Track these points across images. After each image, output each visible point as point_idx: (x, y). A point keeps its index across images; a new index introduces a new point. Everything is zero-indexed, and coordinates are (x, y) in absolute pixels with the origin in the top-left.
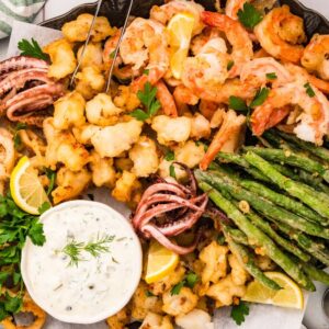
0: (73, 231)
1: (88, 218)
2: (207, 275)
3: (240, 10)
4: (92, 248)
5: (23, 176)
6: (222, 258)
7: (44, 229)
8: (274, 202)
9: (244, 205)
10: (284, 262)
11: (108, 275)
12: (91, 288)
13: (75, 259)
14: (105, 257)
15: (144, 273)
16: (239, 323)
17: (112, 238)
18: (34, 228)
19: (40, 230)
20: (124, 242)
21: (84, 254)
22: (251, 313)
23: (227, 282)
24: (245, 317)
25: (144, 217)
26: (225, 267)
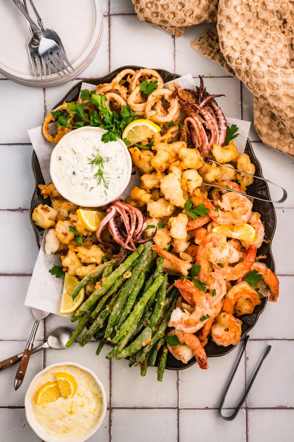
0: (111, 161)
1: (120, 171)
2: (82, 250)
3: (258, 272)
4: (100, 173)
5: (148, 127)
6: (93, 260)
7: (112, 142)
8: (130, 294)
9: (128, 275)
10: (91, 301)
11: (82, 184)
12: (74, 173)
13: (93, 162)
14: (93, 182)
15: (84, 208)
16: (50, 271)
17: (106, 187)
18: (113, 135)
19: (112, 139)
20: (104, 195)
21: (96, 168)
22: (57, 279)
23: (77, 263)
24: (55, 275)
25: (120, 208)
26: (87, 262)
